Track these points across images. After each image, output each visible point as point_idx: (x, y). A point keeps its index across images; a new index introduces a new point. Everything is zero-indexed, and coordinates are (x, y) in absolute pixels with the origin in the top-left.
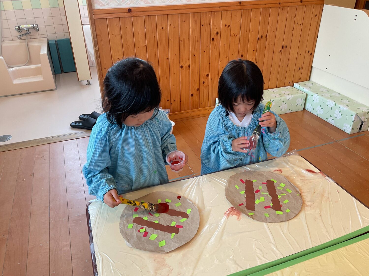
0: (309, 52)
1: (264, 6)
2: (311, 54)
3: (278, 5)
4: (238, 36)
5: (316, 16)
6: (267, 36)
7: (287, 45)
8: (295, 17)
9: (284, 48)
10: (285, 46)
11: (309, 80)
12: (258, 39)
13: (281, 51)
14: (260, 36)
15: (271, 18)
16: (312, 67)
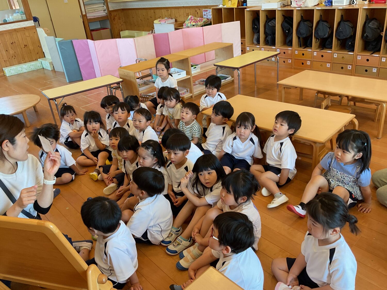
0: (38, 46)
1: (8, 32)
2: (40, 47)
3: (15, 31)
4: (2, 44)
5: (35, 32)
6: (15, 42)
7: (27, 45)
8: (25, 34)
9: (26, 46)
10: (25, 44)
11: (45, 57)
12: (11, 44)
13: (24, 47)
14: (12, 43)
15: (14, 36)
16: (44, 52)
